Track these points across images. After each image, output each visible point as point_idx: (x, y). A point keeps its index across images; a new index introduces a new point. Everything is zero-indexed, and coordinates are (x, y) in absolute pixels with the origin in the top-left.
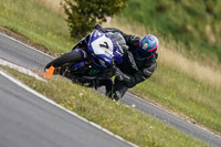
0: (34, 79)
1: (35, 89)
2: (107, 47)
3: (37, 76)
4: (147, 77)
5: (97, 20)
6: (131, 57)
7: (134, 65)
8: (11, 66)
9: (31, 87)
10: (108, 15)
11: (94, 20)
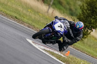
0: (61, 56)
1: (61, 61)
2: (61, 27)
3: (62, 55)
4: (78, 41)
5: (89, 31)
6: (71, 31)
7: (72, 35)
8: (51, 50)
9: (60, 60)
10: (94, 28)
11: (87, 31)
